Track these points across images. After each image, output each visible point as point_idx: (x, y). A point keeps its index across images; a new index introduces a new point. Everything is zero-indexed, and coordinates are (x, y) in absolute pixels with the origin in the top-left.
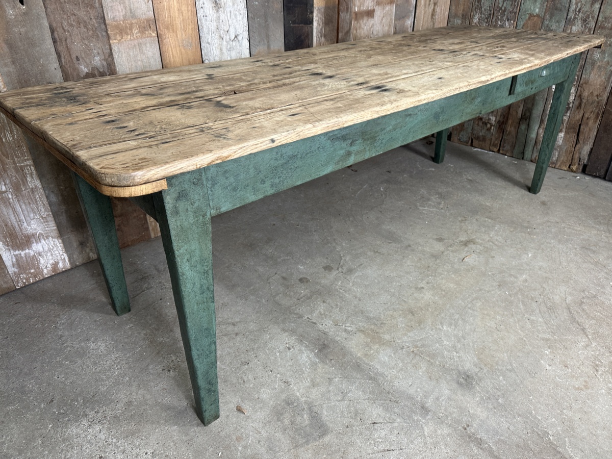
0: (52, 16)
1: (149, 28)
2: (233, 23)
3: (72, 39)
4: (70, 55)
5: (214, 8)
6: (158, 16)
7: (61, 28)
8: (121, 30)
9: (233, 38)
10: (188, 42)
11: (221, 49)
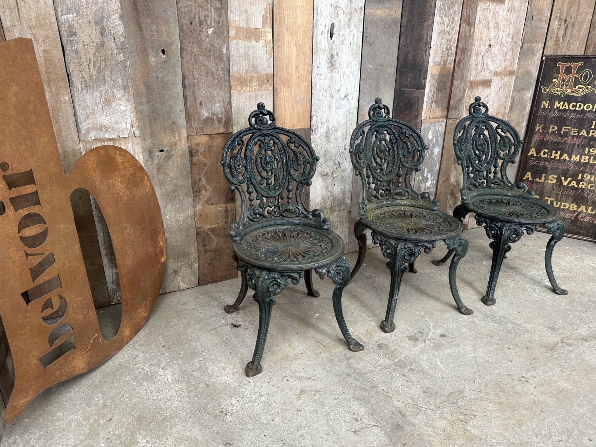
0: (186, 65)
1: (267, 82)
2: (345, 83)
3: (199, 86)
4: (195, 100)
5: (329, 68)
6: (277, 73)
7: (192, 76)
8: (242, 81)
9: (343, 97)
10: (300, 98)
11: (330, 107)
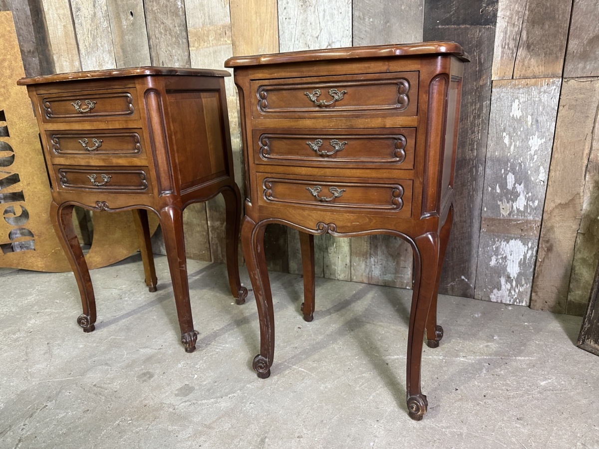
1: (224, 35)
2: (326, 26)
3: (160, 46)
4: (159, 60)
5: (300, 8)
6: (234, 22)
7: (154, 36)
8: (199, 37)
9: (325, 47)
10: (264, 50)
